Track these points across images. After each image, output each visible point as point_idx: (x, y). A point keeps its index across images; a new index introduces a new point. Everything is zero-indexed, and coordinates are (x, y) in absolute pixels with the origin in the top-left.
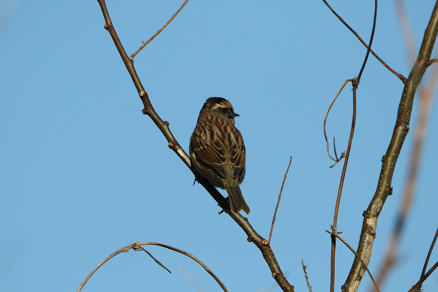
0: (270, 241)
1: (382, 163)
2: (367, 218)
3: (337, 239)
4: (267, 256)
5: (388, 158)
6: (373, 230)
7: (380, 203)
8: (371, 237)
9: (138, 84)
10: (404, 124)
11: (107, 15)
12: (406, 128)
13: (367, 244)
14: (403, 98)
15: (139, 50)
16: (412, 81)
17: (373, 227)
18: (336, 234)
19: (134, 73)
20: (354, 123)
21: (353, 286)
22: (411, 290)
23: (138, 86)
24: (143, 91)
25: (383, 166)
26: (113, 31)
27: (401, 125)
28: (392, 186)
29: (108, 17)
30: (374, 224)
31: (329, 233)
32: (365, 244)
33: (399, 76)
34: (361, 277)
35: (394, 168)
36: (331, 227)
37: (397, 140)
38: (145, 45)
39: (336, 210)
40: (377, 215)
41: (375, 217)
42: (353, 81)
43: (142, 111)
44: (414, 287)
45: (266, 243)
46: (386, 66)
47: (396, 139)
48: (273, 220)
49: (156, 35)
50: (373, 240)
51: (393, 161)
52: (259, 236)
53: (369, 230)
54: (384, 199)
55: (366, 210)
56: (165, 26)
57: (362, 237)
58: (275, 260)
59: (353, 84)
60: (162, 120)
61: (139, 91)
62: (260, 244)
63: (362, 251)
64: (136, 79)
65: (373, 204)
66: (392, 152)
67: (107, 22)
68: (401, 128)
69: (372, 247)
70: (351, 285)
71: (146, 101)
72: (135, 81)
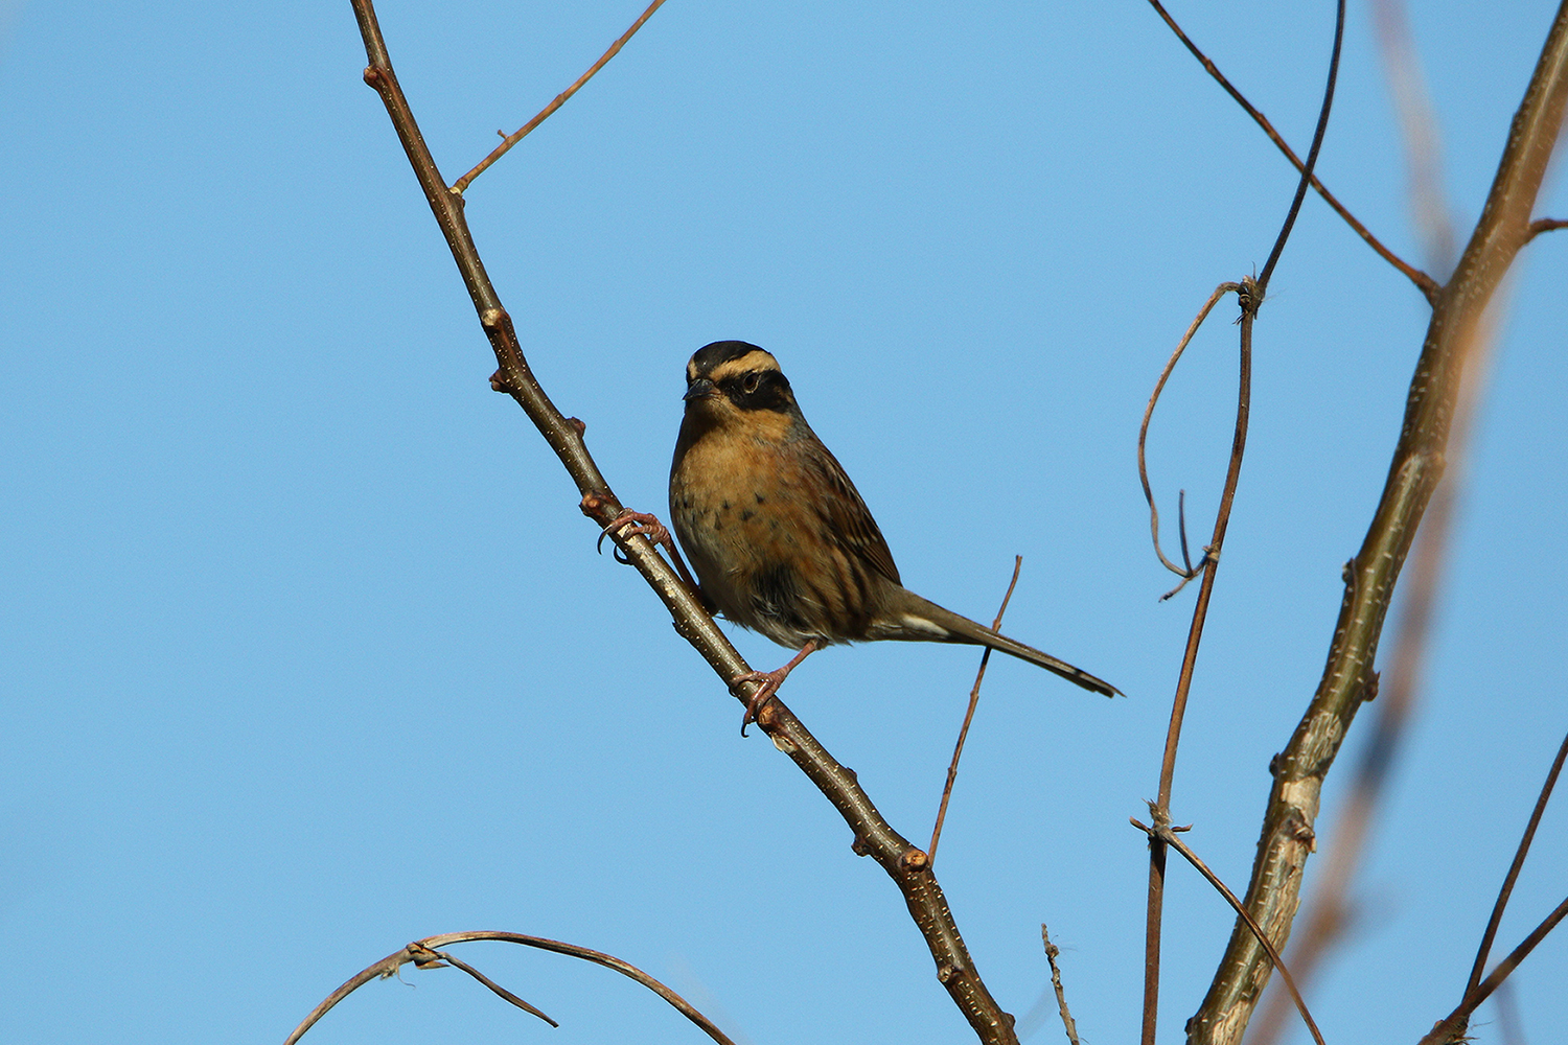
0: (934, 853)
1: (1344, 585)
2: (1286, 779)
3: (1170, 851)
4: (920, 908)
5: (1366, 568)
6: (1304, 825)
7: (1333, 727)
8: (1298, 848)
9: (479, 282)
10: (1428, 449)
11: (374, 36)
12: (1433, 461)
13: (1282, 874)
15: (486, 162)
17: (1303, 812)
18: (1167, 834)
19: (464, 245)
20: (1242, 438)
21: (1228, 1020)
22: (1431, 1040)
23: (480, 291)
24: (494, 307)
25: (1348, 596)
26: (395, 94)
27: (1415, 451)
28: (1376, 668)
29: (376, 42)
30: (1308, 801)
31: (1142, 827)
32: (1276, 872)
33: (1415, 276)
34: (1256, 991)
35: (1388, 602)
36: (1152, 811)
37: (1400, 505)
38: (508, 145)
39: (1170, 750)
40: (1320, 770)
41: (1314, 779)
42: (1241, 290)
43: (491, 380)
44: (1442, 1027)
45: (920, 861)
46: (1371, 241)
47: (1397, 503)
48: (948, 781)
49: (548, 111)
50: (1304, 860)
51: (1385, 579)
52: (894, 835)
53: (1290, 822)
54: (1346, 716)
55: (1281, 750)
56: (582, 81)
57: (1265, 848)
58: (949, 922)
59: (1242, 300)
60: (559, 413)
61: (481, 308)
62: (899, 864)
63: (1261, 895)
64: (472, 267)
65: (1307, 730)
66: (1381, 549)
67: (372, 61)
68: (1415, 463)
69: (1298, 885)
70: (1219, 1018)
71: (505, 344)
72: (467, 272)
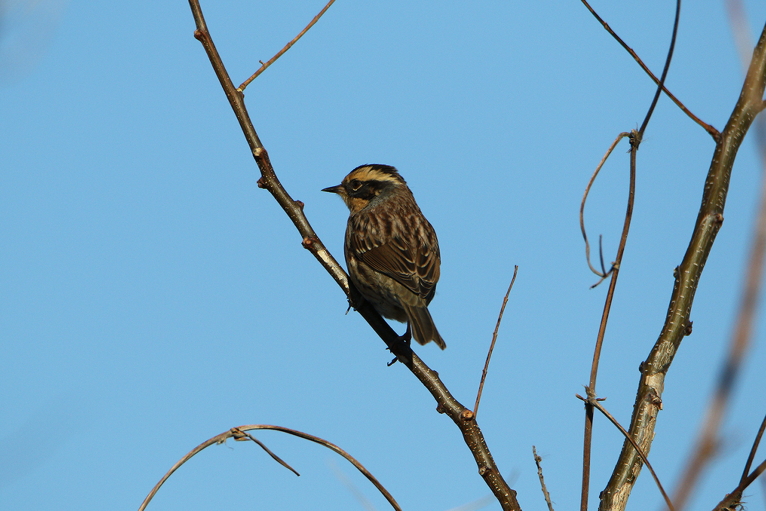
0: (476, 412)
1: (675, 279)
2: (647, 374)
3: (595, 410)
4: (470, 439)
5: (685, 270)
6: (657, 396)
7: (670, 349)
8: (654, 408)
9: (251, 134)
10: (715, 211)
11: (199, 15)
12: (718, 218)
13: (646, 421)
14: (714, 167)
15: (254, 76)
16: (730, 137)
17: (656, 390)
18: (594, 402)
19: (244, 117)
20: (631, 208)
21: (620, 492)
23: (252, 139)
24: (259, 147)
25: (677, 284)
26: (209, 43)
27: (708, 213)
28: (691, 320)
29: (200, 18)
30: (658, 385)
31: (582, 399)
32: (643, 419)
33: (707, 128)
34: (634, 478)
35: (696, 287)
36: (587, 390)
37: (701, 240)
38: (264, 68)
39: (595, 361)
40: (664, 369)
41: (661, 374)
42: (631, 136)
43: (258, 182)
44: (729, 497)
45: (470, 416)
46: (686, 110)
47: (700, 238)
48: (483, 376)
49: (284, 51)
50: (657, 414)
51: (694, 276)
52: (457, 403)
53: (650, 395)
54: (676, 343)
55: (645, 360)
56: (300, 35)
57: (638, 408)
58: (484, 445)
59: (631, 141)
60: (291, 198)
61: (252, 148)
62: (460, 417)
63: (636, 431)
64: (248, 127)
65: (658, 350)
66: (692, 261)
67: (198, 27)
68: (708, 219)
69: (654, 426)
70: (616, 491)
71: (264, 165)
72: (246, 130)
